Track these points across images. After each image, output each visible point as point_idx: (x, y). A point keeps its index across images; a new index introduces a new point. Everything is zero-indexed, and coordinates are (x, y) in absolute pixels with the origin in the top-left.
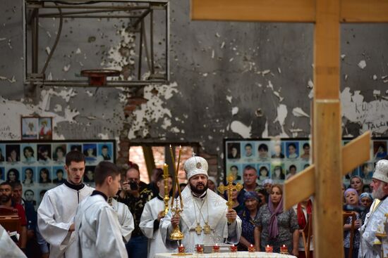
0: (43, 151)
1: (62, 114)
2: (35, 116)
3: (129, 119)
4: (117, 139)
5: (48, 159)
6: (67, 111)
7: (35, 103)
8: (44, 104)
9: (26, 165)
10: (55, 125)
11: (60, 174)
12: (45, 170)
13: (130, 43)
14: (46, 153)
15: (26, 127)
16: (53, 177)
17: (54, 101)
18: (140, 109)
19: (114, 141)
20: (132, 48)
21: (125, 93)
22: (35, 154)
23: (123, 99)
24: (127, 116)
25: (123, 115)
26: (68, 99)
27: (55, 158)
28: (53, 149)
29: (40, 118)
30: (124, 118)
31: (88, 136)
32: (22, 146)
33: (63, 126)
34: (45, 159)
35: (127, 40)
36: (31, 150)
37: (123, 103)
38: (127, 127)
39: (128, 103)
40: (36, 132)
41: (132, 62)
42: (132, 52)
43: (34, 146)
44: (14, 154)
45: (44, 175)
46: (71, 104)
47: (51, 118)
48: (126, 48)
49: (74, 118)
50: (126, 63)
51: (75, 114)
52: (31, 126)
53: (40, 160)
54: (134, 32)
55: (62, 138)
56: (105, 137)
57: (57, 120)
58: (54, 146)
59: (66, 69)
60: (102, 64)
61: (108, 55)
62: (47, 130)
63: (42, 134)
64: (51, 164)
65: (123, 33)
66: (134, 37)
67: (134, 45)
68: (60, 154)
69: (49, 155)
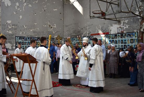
1: (125, 26)
2: (120, 27)
3: (142, 26)
4: (138, 31)
6: (127, 25)
7: (120, 24)
8: (122, 24)
9: (118, 39)
10: (124, 29)
11: (125, 41)
12: (122, 40)
13: (142, 5)
15: (118, 30)
16: (124, 42)
17: (124, 23)
19: (138, 32)
20: (142, 6)
21: (140, 19)
22: (120, 37)
23: (140, 20)
24: (141, 25)
25: (140, 25)
26: (127, 22)
27: (124, 37)
28: (124, 35)
29: (121, 28)
30: (140, 26)
31: (131, 31)
32: (118, 35)
33: (126, 29)
34: (122, 38)
35: (141, 4)
37: (140, 21)
38: (141, 28)
39: (141, 21)
41: (142, 10)
42: (142, 7)
43: (120, 35)
44: (116, 37)
45: (122, 42)
47: (123, 27)
48: (141, 6)
49: (128, 27)
50: (141, 11)
51: (128, 26)
52: (119, 30)
54: (143, 2)
55: (126, 32)
56: (135, 31)
58: (124, 34)
59: (126, 15)
60: (135, 12)
61: (136, 9)
63: (121, 32)
64: (123, 39)
65: (140, 3)
66: (143, 3)
67: (143, 5)
68: (125, 36)
69: (123, 37)
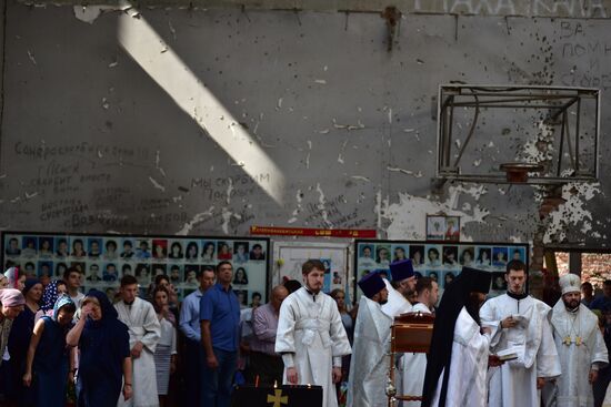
0: (449, 253)
1: (470, 213)
2: (442, 214)
3: (545, 221)
4: (531, 242)
5: (455, 263)
6: (477, 210)
7: (442, 200)
8: (452, 201)
9: (431, 269)
10: (462, 225)
12: (451, 275)
13: (548, 136)
14: (452, 256)
15: (431, 226)
17: (462, 198)
18: (557, 210)
19: (528, 245)
20: (551, 142)
21: (541, 191)
22: (441, 257)
23: (539, 198)
24: (542, 218)
25: (537, 216)
26: (477, 197)
27: (462, 262)
28: (460, 252)
29: (447, 217)
30: (538, 219)
31: (499, 239)
32: (427, 247)
33: (472, 226)
34: (451, 263)
35: (545, 133)
36: (436, 252)
37: (539, 203)
38: (542, 230)
39: (544, 204)
40: (442, 232)
41: (550, 158)
42: (550, 146)
43: (440, 248)
44: (418, 256)
46: (482, 202)
47: (459, 217)
48: (544, 142)
49: (484, 219)
50: (543, 159)
51: (485, 214)
52: (437, 225)
53: (446, 264)
54: (553, 125)
55: (470, 240)
56: (517, 240)
57: (466, 219)
58: (461, 248)
59: (477, 164)
60: (517, 159)
61: (523, 149)
62: (453, 230)
63: (448, 234)
65: (541, 125)
66: (553, 130)
67: (552, 139)
68: (467, 257)
69: (456, 258)
